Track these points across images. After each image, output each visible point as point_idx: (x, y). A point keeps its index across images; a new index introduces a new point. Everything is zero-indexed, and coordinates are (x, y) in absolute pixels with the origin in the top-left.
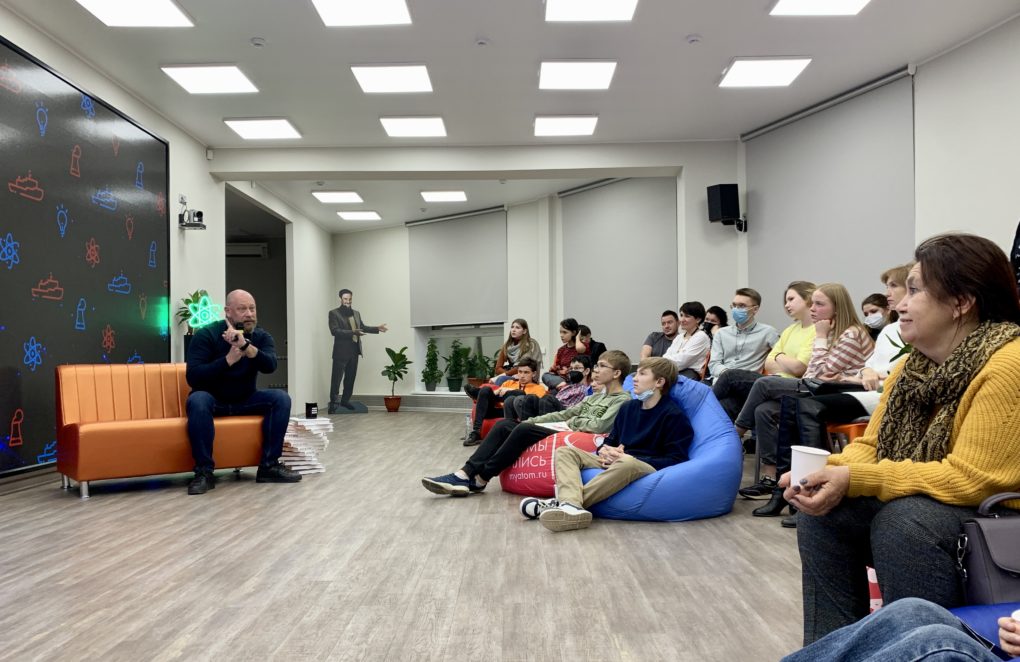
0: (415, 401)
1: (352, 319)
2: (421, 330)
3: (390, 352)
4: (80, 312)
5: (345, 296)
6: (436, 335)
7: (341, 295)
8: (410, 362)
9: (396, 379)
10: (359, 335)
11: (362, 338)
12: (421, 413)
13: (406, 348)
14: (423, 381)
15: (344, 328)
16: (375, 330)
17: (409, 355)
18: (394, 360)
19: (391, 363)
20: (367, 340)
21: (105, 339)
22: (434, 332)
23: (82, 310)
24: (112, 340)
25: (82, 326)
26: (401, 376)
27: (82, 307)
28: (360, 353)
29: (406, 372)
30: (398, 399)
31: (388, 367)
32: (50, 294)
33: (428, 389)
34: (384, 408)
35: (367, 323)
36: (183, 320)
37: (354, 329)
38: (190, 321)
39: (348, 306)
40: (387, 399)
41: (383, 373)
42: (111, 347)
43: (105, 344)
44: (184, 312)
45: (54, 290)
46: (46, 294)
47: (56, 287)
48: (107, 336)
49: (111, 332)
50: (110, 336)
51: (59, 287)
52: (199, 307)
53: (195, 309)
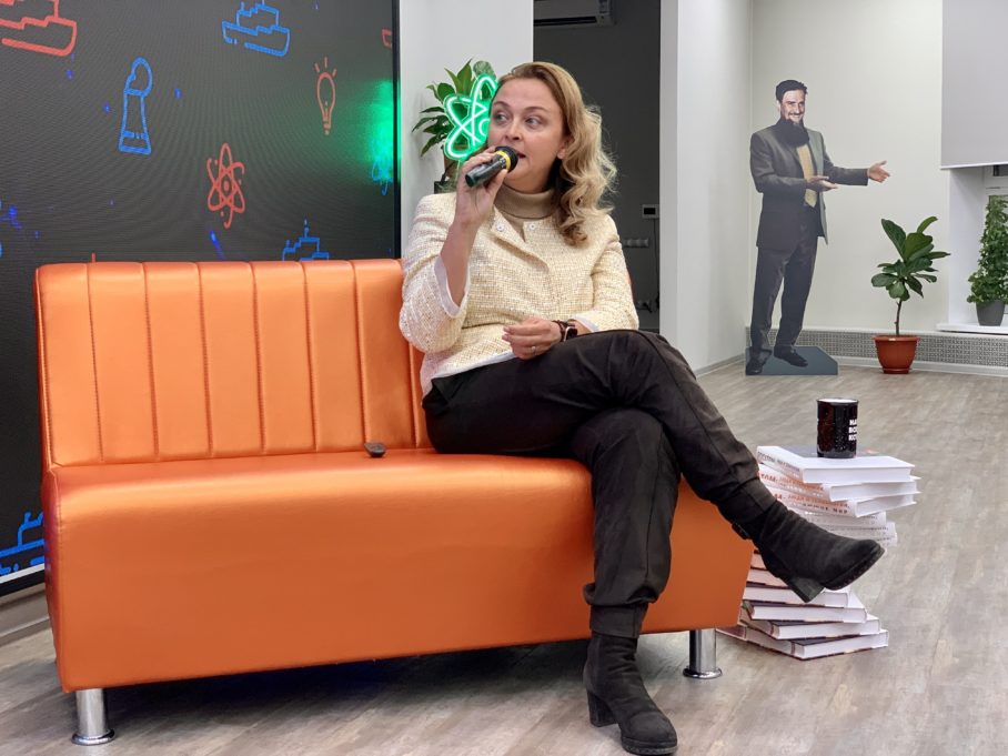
0: (949, 348)
1: (803, 152)
2: (968, 176)
3: (891, 229)
4: (134, 100)
5: (790, 95)
6: (1004, 187)
7: (780, 97)
8: (942, 255)
9: (905, 296)
10: (819, 189)
11: (826, 196)
12: (963, 378)
13: (933, 219)
14: (970, 299)
15: (785, 174)
16: (859, 178)
17: (940, 238)
18: (902, 252)
19: (893, 256)
20: (837, 201)
21: (216, 185)
22: (1001, 181)
23: (143, 94)
24: (236, 189)
25: (141, 143)
26: (917, 287)
27: (140, 84)
28: (822, 234)
29: (934, 279)
30: (910, 343)
31: (888, 267)
32: (30, 34)
33: (983, 321)
34: (875, 362)
35: (841, 161)
36: (433, 142)
37: (808, 175)
39: (795, 119)
40: (882, 344)
41: (875, 281)
42: (234, 209)
43: (215, 200)
44: (434, 119)
45: (44, 24)
46: (13, 34)
47: (53, 14)
48: (221, 176)
49: (232, 166)
50: (232, 177)
51: (60, 16)
52: (471, 104)
53: (462, 110)
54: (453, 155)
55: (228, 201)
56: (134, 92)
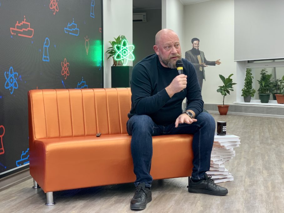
0: (237, 108)
1: (199, 57)
2: (241, 63)
3: (222, 77)
4: (46, 48)
5: (195, 42)
6: (250, 66)
7: (192, 42)
8: (235, 84)
9: (225, 95)
10: (203, 67)
11: (205, 68)
12: (241, 116)
13: (232, 75)
14: (242, 95)
15: (194, 62)
16: (213, 64)
17: (234, 79)
18: (224, 82)
19: (222, 84)
20: (208, 70)
21: (63, 69)
22: (250, 64)
23: (47, 47)
24: (67, 70)
25: (47, 59)
26: (228, 92)
27: (47, 44)
28: (204, 78)
29: (233, 90)
30: (227, 107)
31: (221, 87)
32: (24, 33)
33: (245, 101)
34: (218, 112)
35: (209, 59)
36: (110, 56)
37: (200, 63)
38: (115, 56)
39: (197, 48)
40: (220, 107)
41: (218, 91)
42: (67, 74)
43: (63, 73)
44: (110, 50)
45: (27, 30)
46: (21, 33)
47: (28, 27)
48: (64, 66)
49: (67, 64)
50: (66, 66)
51: (30, 28)
52: (121, 46)
53: (118, 48)
54: (116, 59)
55: (65, 73)
56: (45, 46)
